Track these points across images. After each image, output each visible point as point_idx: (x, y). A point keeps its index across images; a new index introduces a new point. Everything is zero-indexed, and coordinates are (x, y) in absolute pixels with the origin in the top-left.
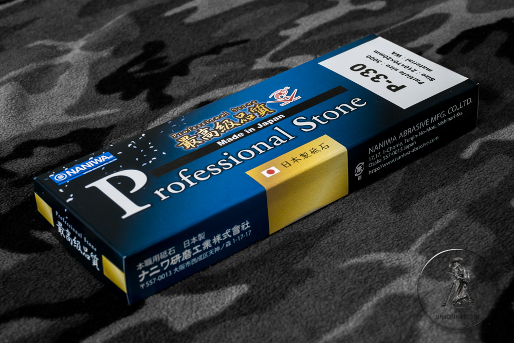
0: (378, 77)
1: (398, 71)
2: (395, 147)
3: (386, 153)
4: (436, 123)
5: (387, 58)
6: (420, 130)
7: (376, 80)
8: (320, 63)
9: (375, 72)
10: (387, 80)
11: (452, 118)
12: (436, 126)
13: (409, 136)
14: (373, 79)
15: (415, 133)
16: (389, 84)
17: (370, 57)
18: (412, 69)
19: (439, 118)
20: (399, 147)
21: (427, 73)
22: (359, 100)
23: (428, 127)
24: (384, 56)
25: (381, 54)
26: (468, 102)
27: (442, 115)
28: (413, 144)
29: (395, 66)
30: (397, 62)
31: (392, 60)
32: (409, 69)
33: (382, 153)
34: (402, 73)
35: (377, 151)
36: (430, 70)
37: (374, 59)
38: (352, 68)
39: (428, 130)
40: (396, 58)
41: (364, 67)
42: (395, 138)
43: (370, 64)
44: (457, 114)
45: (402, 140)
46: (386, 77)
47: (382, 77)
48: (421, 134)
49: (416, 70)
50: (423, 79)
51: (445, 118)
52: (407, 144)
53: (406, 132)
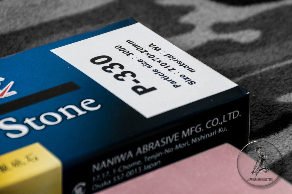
0: (123, 74)
1: (152, 69)
2: (131, 166)
3: (118, 173)
4: (189, 138)
5: (141, 50)
6: (167, 147)
7: (120, 77)
8: (52, 51)
9: (122, 67)
10: (134, 79)
11: (212, 134)
12: (190, 142)
13: (151, 153)
14: (116, 77)
15: (158, 150)
16: (135, 84)
17: (120, 48)
18: (169, 68)
19: (194, 132)
20: (137, 167)
21: (188, 74)
22: (92, 101)
23: (177, 143)
24: (138, 48)
25: (135, 45)
26: (233, 115)
27: (197, 129)
28: (156, 164)
29: (150, 61)
30: (153, 57)
31: (148, 54)
32: (166, 67)
33: (111, 172)
34: (156, 71)
35: (104, 170)
36: (192, 71)
37: (124, 51)
38: (93, 61)
39: (177, 147)
40: (152, 51)
41: (109, 59)
42: (130, 154)
43: (117, 57)
44: (220, 130)
45: (141, 157)
46: (134, 75)
47: (128, 75)
48: (168, 151)
49: (174, 69)
50: (180, 81)
51: (202, 133)
52: (148, 163)
53: (147, 148)
